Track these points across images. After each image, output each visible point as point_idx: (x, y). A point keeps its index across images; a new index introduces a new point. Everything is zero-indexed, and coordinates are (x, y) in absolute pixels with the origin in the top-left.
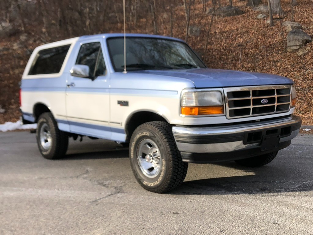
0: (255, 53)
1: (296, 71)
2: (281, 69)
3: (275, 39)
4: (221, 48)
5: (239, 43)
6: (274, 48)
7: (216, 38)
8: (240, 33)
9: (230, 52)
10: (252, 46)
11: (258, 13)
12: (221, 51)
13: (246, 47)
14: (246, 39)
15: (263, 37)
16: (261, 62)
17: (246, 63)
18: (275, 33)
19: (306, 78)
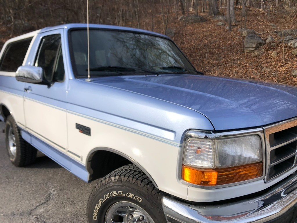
0: (219, 52)
1: (253, 68)
2: (240, 66)
3: (234, 42)
4: (191, 47)
5: (205, 43)
6: (233, 49)
7: (187, 39)
8: (206, 36)
9: (198, 51)
10: (216, 46)
11: (218, 21)
12: (191, 50)
13: (211, 47)
14: (210, 41)
15: (224, 39)
16: (224, 60)
17: (211, 60)
18: (234, 37)
19: (263, 75)
